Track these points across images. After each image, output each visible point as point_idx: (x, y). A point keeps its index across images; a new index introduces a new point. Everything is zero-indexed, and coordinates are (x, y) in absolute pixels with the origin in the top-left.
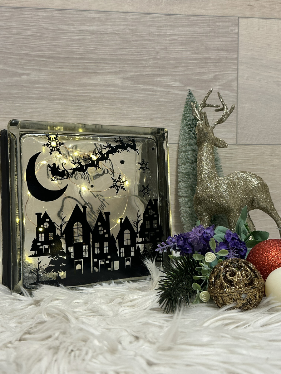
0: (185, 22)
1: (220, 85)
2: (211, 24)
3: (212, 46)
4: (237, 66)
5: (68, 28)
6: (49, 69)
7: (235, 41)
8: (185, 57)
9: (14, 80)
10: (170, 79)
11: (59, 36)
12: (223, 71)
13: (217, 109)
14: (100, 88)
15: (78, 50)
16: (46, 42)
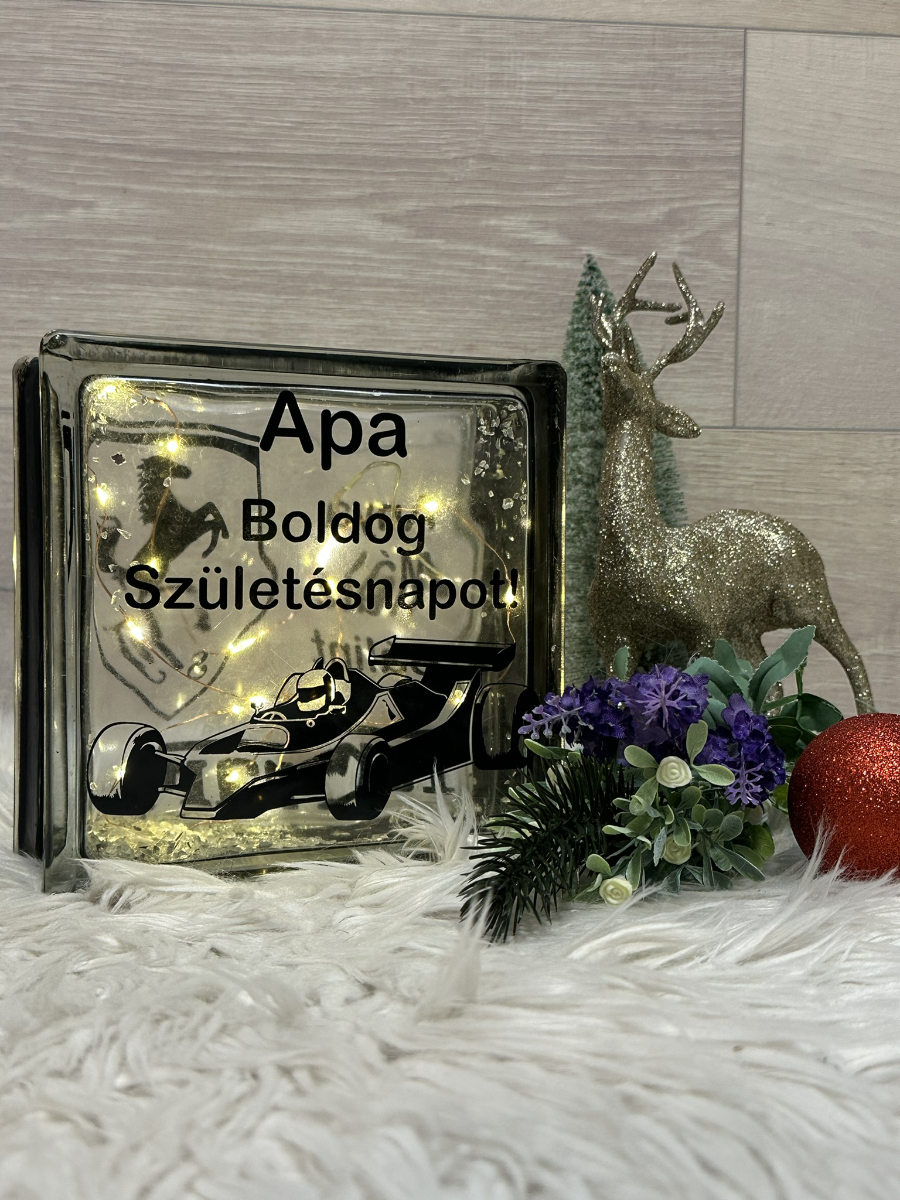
0: (578, 44)
1: (684, 243)
2: (658, 50)
3: (662, 118)
4: (738, 182)
5: (213, 61)
6: (154, 188)
7: (733, 104)
8: (576, 153)
9: (48, 221)
10: (530, 222)
11: (184, 86)
12: (694, 198)
13: (672, 318)
14: (312, 249)
15: (243, 129)
16: (145, 104)
